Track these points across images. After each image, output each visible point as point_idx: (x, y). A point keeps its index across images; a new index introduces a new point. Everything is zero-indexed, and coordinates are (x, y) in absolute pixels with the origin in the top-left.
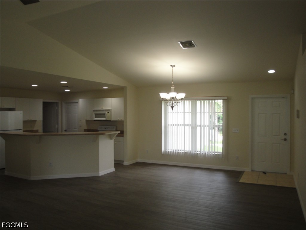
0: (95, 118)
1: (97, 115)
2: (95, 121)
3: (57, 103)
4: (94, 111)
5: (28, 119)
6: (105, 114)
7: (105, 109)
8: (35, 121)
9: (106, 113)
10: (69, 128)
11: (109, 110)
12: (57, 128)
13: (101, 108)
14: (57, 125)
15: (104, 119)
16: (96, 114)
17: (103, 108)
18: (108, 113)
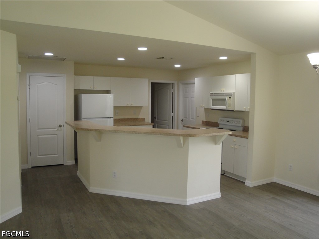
0: (213, 105)
1: (215, 101)
2: (212, 109)
3: (173, 84)
4: (211, 94)
5: (128, 105)
6: (224, 100)
7: (225, 92)
8: (140, 107)
9: (227, 98)
10: (186, 118)
11: (231, 94)
12: (172, 117)
13: (221, 91)
14: (172, 113)
15: (224, 108)
16: (213, 100)
17: (223, 91)
18: (230, 98)
